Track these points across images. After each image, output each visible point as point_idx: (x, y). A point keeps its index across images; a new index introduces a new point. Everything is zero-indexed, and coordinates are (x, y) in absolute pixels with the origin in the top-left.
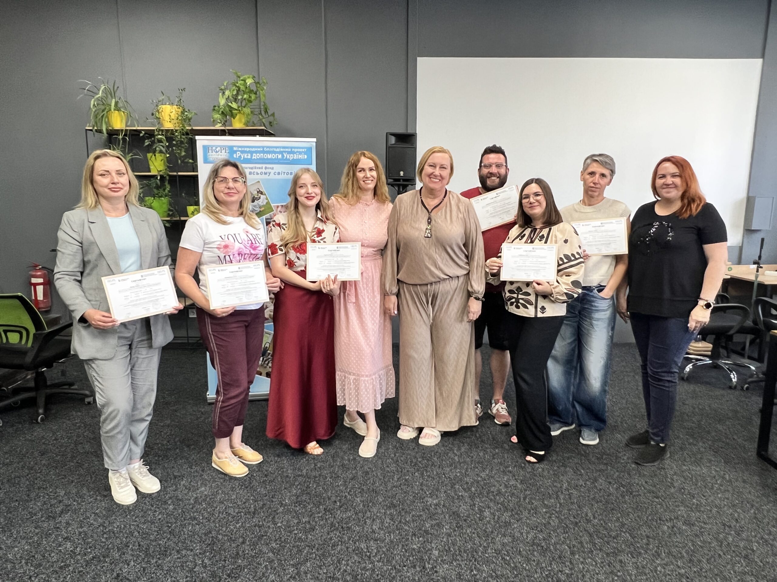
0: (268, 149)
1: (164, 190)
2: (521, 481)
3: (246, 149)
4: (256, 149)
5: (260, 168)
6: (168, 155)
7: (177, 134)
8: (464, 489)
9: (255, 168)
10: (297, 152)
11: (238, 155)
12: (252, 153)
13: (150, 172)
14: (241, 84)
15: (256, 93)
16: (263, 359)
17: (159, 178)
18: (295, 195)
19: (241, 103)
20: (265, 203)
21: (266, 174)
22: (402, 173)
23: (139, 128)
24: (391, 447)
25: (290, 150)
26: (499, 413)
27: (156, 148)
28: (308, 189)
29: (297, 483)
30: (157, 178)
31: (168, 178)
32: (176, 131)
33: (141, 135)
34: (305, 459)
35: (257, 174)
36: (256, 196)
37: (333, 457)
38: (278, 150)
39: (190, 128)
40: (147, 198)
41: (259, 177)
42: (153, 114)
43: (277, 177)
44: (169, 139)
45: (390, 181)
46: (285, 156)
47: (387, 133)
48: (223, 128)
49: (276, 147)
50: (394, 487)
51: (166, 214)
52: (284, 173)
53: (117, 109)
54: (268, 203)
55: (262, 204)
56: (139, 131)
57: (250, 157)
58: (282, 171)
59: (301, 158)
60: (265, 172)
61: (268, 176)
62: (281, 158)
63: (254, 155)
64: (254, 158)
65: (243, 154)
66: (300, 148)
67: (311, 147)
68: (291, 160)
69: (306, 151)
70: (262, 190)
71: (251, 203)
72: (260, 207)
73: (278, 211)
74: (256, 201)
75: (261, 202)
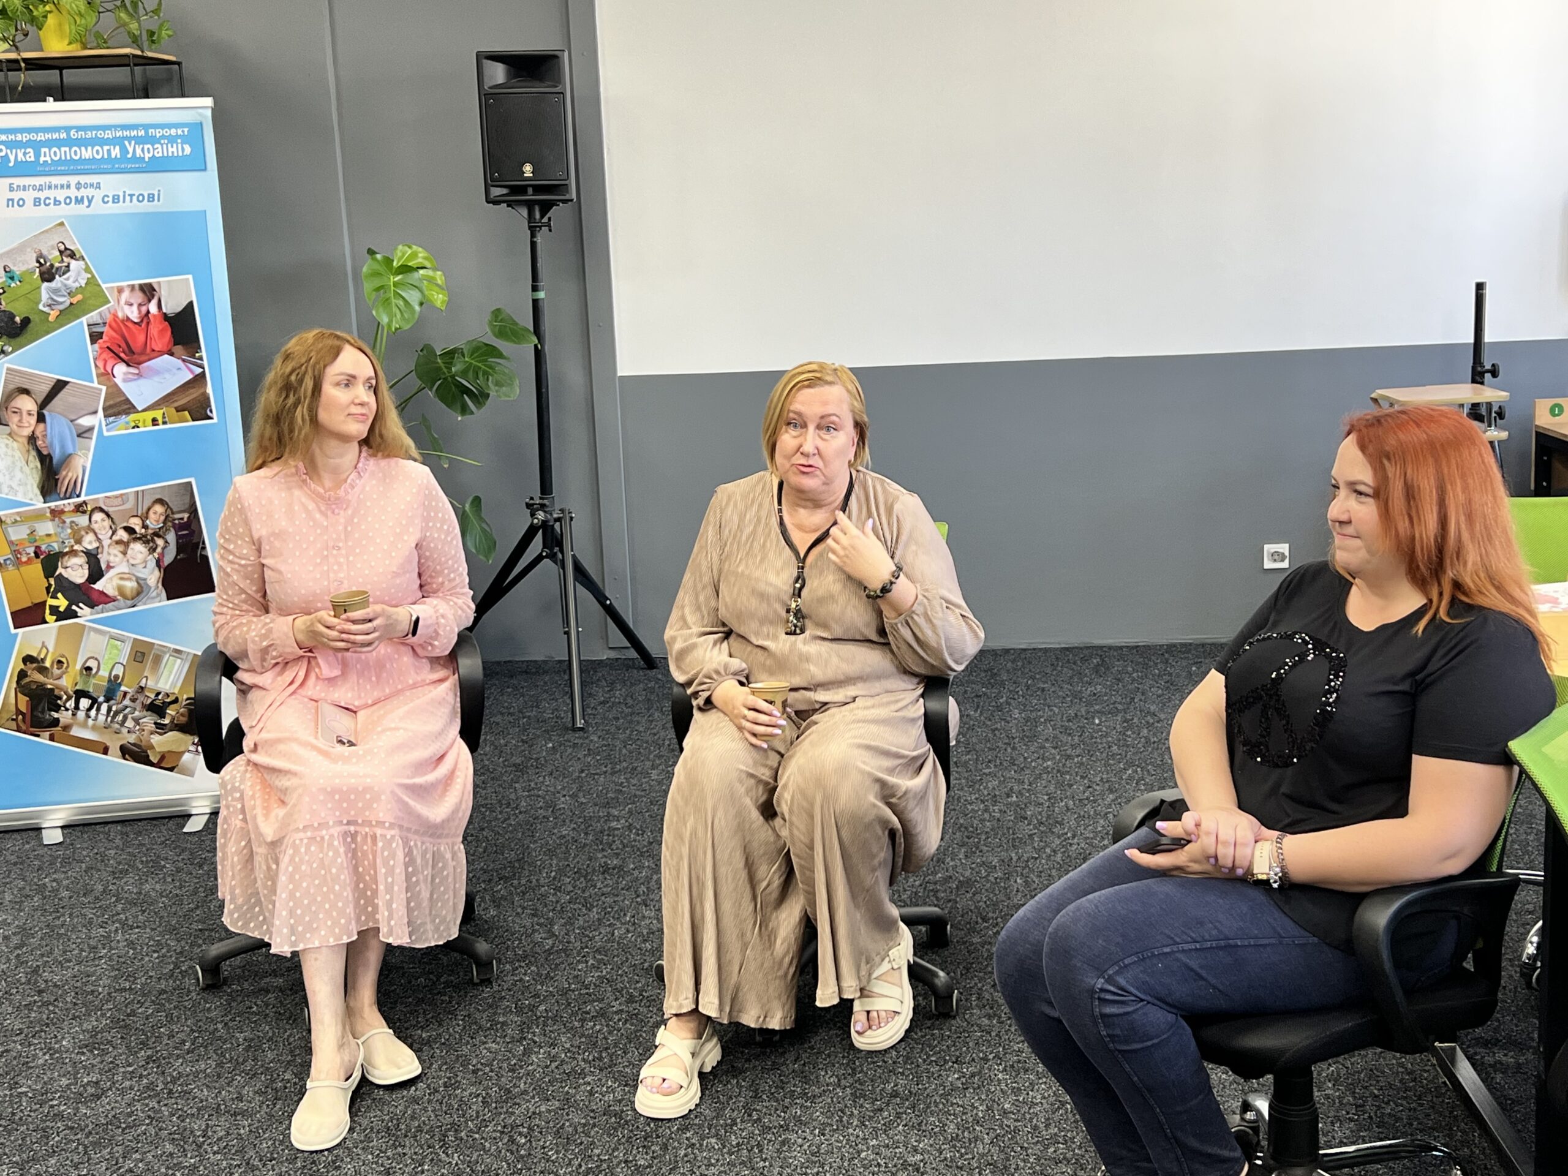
0: (81, 134)
3: (19, 137)
4: (48, 136)
5: (62, 186)
9: (50, 187)
10: (163, 137)
12: (37, 146)
16: (109, 709)
20: (83, 283)
21: (79, 201)
22: (528, 169)
25: (142, 133)
35: (57, 202)
36: (57, 265)
38: (108, 135)
41: (62, 210)
45: (496, 192)
46: (131, 150)
47: (478, 54)
49: (105, 128)
52: (131, 196)
54: (92, 282)
55: (77, 285)
57: (33, 159)
58: (124, 192)
59: (176, 154)
60: (76, 198)
61: (88, 207)
62: (119, 156)
63: (45, 153)
64: (45, 159)
65: (14, 151)
66: (170, 126)
67: (201, 124)
68: (147, 160)
69: (186, 133)
70: (72, 248)
71: (46, 284)
72: (69, 294)
73: (123, 302)
74: (57, 276)
75: (71, 280)
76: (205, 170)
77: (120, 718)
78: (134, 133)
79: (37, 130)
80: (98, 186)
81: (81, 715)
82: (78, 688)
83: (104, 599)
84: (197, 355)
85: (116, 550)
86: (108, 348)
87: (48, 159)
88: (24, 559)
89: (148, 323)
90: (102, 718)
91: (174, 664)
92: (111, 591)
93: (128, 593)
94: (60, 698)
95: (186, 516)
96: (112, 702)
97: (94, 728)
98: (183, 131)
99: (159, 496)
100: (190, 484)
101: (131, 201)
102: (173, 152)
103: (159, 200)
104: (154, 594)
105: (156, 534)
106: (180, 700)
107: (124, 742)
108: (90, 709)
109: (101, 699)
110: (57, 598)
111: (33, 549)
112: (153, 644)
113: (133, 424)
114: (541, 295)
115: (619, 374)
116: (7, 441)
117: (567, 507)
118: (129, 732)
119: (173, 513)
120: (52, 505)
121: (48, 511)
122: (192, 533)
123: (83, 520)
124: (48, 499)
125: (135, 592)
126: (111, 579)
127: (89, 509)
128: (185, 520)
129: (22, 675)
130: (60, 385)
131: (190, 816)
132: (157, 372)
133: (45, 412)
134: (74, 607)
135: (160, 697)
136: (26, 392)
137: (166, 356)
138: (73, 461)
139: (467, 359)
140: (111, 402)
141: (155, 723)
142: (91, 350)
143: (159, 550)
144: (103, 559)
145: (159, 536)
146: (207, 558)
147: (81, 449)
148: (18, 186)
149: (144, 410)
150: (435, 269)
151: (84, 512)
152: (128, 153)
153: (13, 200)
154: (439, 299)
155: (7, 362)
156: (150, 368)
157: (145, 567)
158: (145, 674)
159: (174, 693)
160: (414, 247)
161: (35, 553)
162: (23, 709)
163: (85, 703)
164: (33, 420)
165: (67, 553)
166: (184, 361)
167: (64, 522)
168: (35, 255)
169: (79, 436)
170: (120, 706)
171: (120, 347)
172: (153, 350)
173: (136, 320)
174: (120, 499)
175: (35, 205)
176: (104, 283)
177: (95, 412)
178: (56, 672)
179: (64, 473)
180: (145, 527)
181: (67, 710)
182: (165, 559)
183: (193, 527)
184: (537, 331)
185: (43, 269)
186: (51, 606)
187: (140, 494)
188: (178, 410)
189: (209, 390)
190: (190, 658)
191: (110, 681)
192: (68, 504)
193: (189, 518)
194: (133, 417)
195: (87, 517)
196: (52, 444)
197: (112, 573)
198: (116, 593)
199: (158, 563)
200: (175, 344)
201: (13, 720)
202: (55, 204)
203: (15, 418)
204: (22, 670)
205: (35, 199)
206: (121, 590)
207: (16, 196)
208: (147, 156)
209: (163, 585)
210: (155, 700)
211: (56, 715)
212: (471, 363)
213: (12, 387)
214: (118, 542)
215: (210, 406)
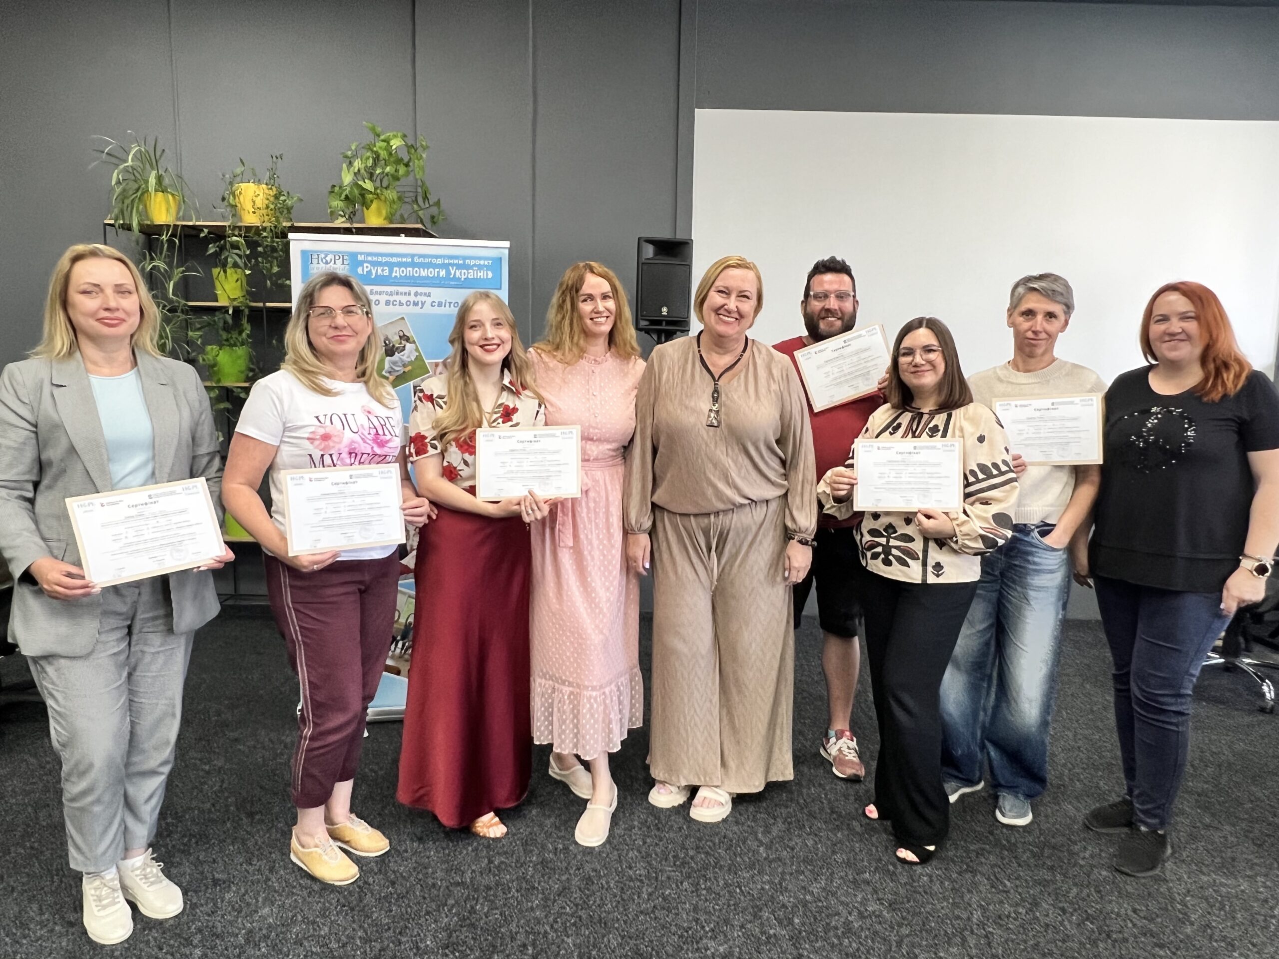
0: (421, 260)
1: (240, 333)
2: (890, 905)
3: (380, 259)
4: (399, 259)
5: (405, 294)
6: (248, 272)
7: (265, 234)
8: (780, 922)
9: (397, 294)
10: (475, 265)
11: (366, 270)
12: (391, 265)
13: (217, 301)
14: (380, 148)
15: (407, 165)
16: (403, 645)
17: (231, 312)
18: (463, 342)
19: (381, 181)
20: (413, 358)
21: (416, 304)
22: (665, 310)
23: (197, 223)
24: (636, 823)
25: (461, 262)
26: (841, 756)
27: (226, 258)
28: (485, 331)
29: (451, 902)
30: (227, 312)
31: (247, 312)
32: (264, 229)
33: (202, 235)
34: (470, 848)
35: (401, 304)
36: (397, 345)
37: (525, 844)
38: (439, 261)
39: (289, 224)
40: (209, 348)
41: (404, 309)
42: (223, 199)
44: (252, 244)
45: (643, 323)
46: (453, 272)
47: (639, 239)
48: (348, 225)
49: (437, 257)
50: (642, 912)
51: (243, 376)
52: (450, 303)
53: (161, 187)
54: (419, 358)
55: (409, 359)
56: (199, 229)
57: (388, 274)
58: (446, 300)
60: (414, 302)
61: (421, 308)
62: (444, 276)
63: (396, 270)
64: (396, 275)
66: (480, 258)
67: (501, 258)
68: (463, 280)
69: (490, 264)
70: (408, 335)
71: (388, 358)
75: (406, 356)
78: (456, 262)
79: (392, 255)
80: (429, 295)
101: (450, 306)
102: (480, 276)
148: (376, 292)
152: (451, 274)
168: (383, 338)
175: (386, 305)
176: (427, 359)
191: (406, 625)
202: (399, 305)
205: (387, 301)
208: (463, 277)
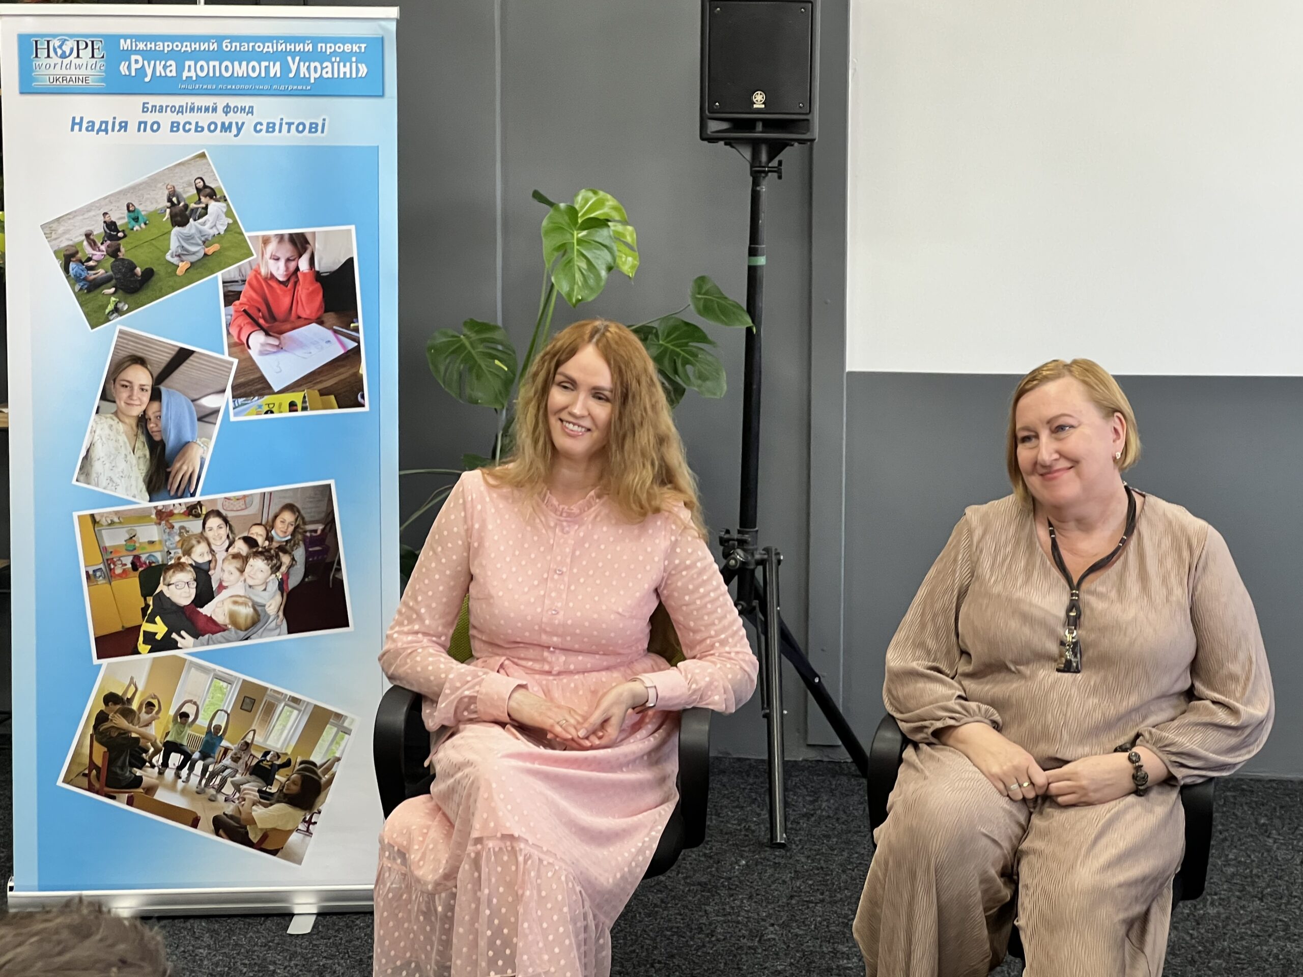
0: (235, 46)
3: (160, 46)
4: (196, 46)
5: (207, 109)
9: (192, 110)
10: (334, 53)
11: (134, 67)
12: (180, 58)
16: (205, 769)
20: (222, 229)
21: (226, 128)
25: (309, 47)
35: (199, 129)
36: (192, 205)
41: (205, 139)
43: (264, 138)
45: (714, 126)
46: (294, 68)
49: (265, 39)
52: (290, 124)
54: (233, 228)
55: (214, 231)
57: (174, 74)
58: (282, 119)
59: (348, 76)
60: (223, 124)
61: (236, 136)
62: (278, 75)
63: (189, 66)
64: (189, 74)
65: (152, 63)
66: (344, 40)
67: (382, 39)
68: (312, 81)
69: (363, 50)
70: (213, 186)
71: (177, 229)
72: (204, 242)
73: (267, 255)
74: (191, 220)
75: (208, 225)
76: (382, 96)
77: (217, 781)
78: (299, 47)
79: (182, 39)
80: (251, 111)
81: (170, 774)
82: (168, 739)
83: (211, 627)
84: (352, 325)
85: (232, 566)
86: (245, 311)
87: (193, 74)
88: (118, 571)
89: (296, 283)
90: (194, 780)
91: (289, 716)
92: (221, 618)
93: (242, 621)
94: (146, 751)
95: (320, 527)
96: (210, 760)
97: (184, 792)
98: (360, 48)
99: (288, 501)
100: (329, 486)
101: (289, 131)
102: (345, 73)
103: (323, 132)
104: (273, 624)
105: (282, 549)
106: (293, 763)
107: (219, 813)
108: (180, 768)
109: (196, 755)
110: (155, 623)
111: (130, 559)
112: (266, 689)
113: (266, 408)
114: (761, 261)
115: (848, 368)
116: (110, 422)
117: (773, 545)
118: (226, 800)
119: (305, 523)
120: (160, 504)
121: (154, 512)
122: (325, 551)
123: (195, 526)
124: (154, 496)
125: (249, 621)
126: (223, 602)
127: (204, 512)
128: (319, 532)
129: (102, 718)
130: (183, 355)
131: (292, 915)
132: (301, 345)
133: (162, 388)
134: (174, 636)
135: (268, 758)
136: (140, 361)
137: (314, 325)
138: (190, 451)
139: (661, 342)
140: (242, 380)
141: (259, 791)
142: (224, 313)
143: (284, 569)
144: (215, 576)
145: (285, 552)
146: (342, 581)
147: (201, 437)
148: (154, 106)
149: (281, 392)
150: (625, 223)
151: (197, 516)
152: (291, 72)
153: (145, 123)
154: (628, 263)
155: (120, 323)
156: (291, 339)
157: (265, 590)
158: (253, 728)
159: (286, 754)
160: (601, 193)
161: (133, 563)
162: (98, 761)
163: (175, 759)
164: (146, 397)
165: (172, 566)
166: (335, 332)
167: (173, 527)
168: (167, 192)
169: (200, 419)
170: (219, 766)
171: (259, 311)
172: (299, 317)
173: (281, 279)
174: (242, 502)
175: (172, 131)
176: (247, 231)
177: (224, 391)
178: (144, 716)
179: (178, 465)
180: (269, 538)
181: (153, 766)
182: (289, 581)
183: (328, 541)
184: (752, 308)
185: (176, 209)
186: (144, 632)
187: (267, 497)
188: (323, 393)
189: (363, 370)
190: (310, 709)
191: (209, 732)
192: (178, 504)
193: (323, 530)
194: (267, 399)
195: (200, 522)
196: (165, 429)
197: (224, 594)
198: (227, 621)
199: (282, 585)
200: (326, 311)
201: (85, 775)
202: (196, 131)
203: (124, 394)
204: (102, 712)
205: (173, 123)
206: (233, 617)
207: (150, 118)
208: (314, 76)
209: (285, 614)
210: (261, 761)
211: (138, 773)
212: (666, 349)
213: (123, 354)
214: (236, 556)
215: (363, 390)
